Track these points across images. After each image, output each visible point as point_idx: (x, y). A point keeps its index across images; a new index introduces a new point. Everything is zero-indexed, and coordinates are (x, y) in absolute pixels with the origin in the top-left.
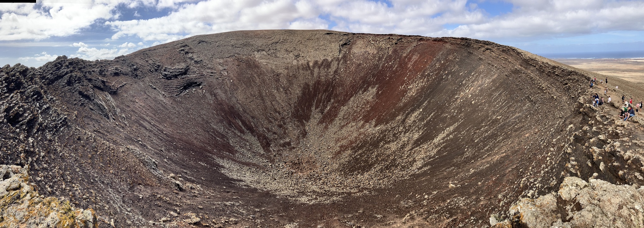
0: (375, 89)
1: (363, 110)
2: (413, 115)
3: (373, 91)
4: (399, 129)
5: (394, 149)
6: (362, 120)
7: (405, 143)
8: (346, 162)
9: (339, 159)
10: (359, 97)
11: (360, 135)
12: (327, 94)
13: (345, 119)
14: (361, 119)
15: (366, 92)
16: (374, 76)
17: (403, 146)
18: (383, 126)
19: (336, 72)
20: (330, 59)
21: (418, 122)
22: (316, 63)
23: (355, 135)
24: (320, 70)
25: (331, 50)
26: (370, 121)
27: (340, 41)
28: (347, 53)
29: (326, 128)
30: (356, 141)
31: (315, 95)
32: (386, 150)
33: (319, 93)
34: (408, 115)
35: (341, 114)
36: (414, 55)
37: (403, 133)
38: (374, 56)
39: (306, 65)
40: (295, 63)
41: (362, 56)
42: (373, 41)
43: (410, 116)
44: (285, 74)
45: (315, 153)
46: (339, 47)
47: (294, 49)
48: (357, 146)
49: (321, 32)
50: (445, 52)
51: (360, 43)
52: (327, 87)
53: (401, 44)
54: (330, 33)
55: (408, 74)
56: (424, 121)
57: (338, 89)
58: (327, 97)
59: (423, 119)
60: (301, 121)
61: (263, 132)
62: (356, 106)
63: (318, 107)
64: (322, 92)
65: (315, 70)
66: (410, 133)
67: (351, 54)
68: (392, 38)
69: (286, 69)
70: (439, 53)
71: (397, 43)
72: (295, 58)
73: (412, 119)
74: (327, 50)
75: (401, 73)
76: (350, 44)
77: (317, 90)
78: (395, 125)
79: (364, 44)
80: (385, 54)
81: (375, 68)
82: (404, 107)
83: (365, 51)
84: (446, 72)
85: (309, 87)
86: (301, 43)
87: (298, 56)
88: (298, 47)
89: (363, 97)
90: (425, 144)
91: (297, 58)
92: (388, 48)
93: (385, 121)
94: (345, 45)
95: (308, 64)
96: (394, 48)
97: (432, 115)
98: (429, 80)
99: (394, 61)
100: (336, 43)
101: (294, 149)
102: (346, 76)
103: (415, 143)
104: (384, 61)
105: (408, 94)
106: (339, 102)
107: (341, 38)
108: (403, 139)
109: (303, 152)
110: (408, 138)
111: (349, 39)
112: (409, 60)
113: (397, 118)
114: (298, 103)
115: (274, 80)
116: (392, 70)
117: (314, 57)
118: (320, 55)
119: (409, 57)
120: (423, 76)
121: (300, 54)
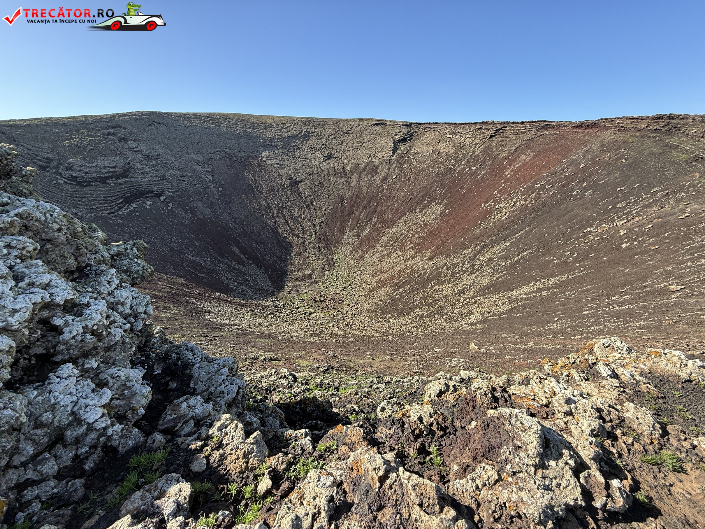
0: (440, 207)
1: (417, 236)
2: (491, 250)
3: (437, 208)
4: (462, 267)
5: (446, 293)
6: (413, 250)
7: (465, 288)
8: (381, 301)
9: (372, 298)
10: (414, 216)
11: (406, 268)
12: (368, 210)
13: (388, 246)
14: (411, 248)
15: (425, 210)
16: (442, 187)
17: (461, 292)
18: (440, 259)
19: (384, 180)
20: (377, 162)
21: (496, 261)
22: (356, 167)
23: (399, 269)
24: (360, 176)
25: (379, 149)
26: (423, 252)
27: (396, 135)
28: (405, 152)
29: (362, 257)
30: (399, 276)
31: (351, 212)
32: (437, 292)
33: (357, 210)
34: (484, 248)
35: (385, 239)
36: (523, 154)
37: (468, 273)
38: (448, 157)
39: (340, 170)
40: (324, 166)
41: (428, 157)
42: (450, 134)
43: (486, 251)
44: (308, 182)
45: (343, 289)
46: (393, 143)
47: (323, 147)
48: (398, 283)
49: (366, 122)
50: (595, 148)
51: (428, 137)
52: (370, 201)
53: (501, 137)
54: (380, 124)
55: (503, 185)
56: (506, 261)
57: (385, 204)
58: (368, 214)
59: (506, 258)
60: (329, 248)
61: (273, 262)
62: (407, 229)
63: (353, 229)
64: (361, 208)
65: (354, 177)
66: (478, 275)
67: (411, 154)
68: (485, 129)
69: (310, 175)
70: (579, 150)
71: (493, 136)
72: (324, 159)
73: (489, 255)
74: (374, 149)
75: (489, 183)
76: (411, 139)
77: (353, 206)
78: (459, 260)
79: (434, 138)
80: (468, 154)
81: (446, 175)
82: (480, 236)
83: (434, 149)
84: (584, 185)
85: (342, 201)
86: (335, 138)
87: (329, 157)
88: (329, 144)
89: (420, 216)
90: (495, 294)
91: (326, 160)
92: (476, 144)
93: (446, 253)
94: (404, 140)
95: (343, 168)
96: (487, 144)
97: (525, 253)
98: (540, 197)
99: (481, 165)
100: (389, 138)
101: (316, 283)
102: (398, 186)
103: (480, 290)
104: (464, 165)
105: (493, 217)
106: (384, 222)
107: (398, 131)
108: (464, 282)
109: (327, 287)
110: (472, 282)
111: (410, 131)
112: (511, 163)
113: (465, 251)
114: (326, 223)
115: (291, 189)
116: (474, 178)
117: (353, 158)
118: (362, 155)
119: (511, 159)
120: (530, 189)
121: (331, 154)
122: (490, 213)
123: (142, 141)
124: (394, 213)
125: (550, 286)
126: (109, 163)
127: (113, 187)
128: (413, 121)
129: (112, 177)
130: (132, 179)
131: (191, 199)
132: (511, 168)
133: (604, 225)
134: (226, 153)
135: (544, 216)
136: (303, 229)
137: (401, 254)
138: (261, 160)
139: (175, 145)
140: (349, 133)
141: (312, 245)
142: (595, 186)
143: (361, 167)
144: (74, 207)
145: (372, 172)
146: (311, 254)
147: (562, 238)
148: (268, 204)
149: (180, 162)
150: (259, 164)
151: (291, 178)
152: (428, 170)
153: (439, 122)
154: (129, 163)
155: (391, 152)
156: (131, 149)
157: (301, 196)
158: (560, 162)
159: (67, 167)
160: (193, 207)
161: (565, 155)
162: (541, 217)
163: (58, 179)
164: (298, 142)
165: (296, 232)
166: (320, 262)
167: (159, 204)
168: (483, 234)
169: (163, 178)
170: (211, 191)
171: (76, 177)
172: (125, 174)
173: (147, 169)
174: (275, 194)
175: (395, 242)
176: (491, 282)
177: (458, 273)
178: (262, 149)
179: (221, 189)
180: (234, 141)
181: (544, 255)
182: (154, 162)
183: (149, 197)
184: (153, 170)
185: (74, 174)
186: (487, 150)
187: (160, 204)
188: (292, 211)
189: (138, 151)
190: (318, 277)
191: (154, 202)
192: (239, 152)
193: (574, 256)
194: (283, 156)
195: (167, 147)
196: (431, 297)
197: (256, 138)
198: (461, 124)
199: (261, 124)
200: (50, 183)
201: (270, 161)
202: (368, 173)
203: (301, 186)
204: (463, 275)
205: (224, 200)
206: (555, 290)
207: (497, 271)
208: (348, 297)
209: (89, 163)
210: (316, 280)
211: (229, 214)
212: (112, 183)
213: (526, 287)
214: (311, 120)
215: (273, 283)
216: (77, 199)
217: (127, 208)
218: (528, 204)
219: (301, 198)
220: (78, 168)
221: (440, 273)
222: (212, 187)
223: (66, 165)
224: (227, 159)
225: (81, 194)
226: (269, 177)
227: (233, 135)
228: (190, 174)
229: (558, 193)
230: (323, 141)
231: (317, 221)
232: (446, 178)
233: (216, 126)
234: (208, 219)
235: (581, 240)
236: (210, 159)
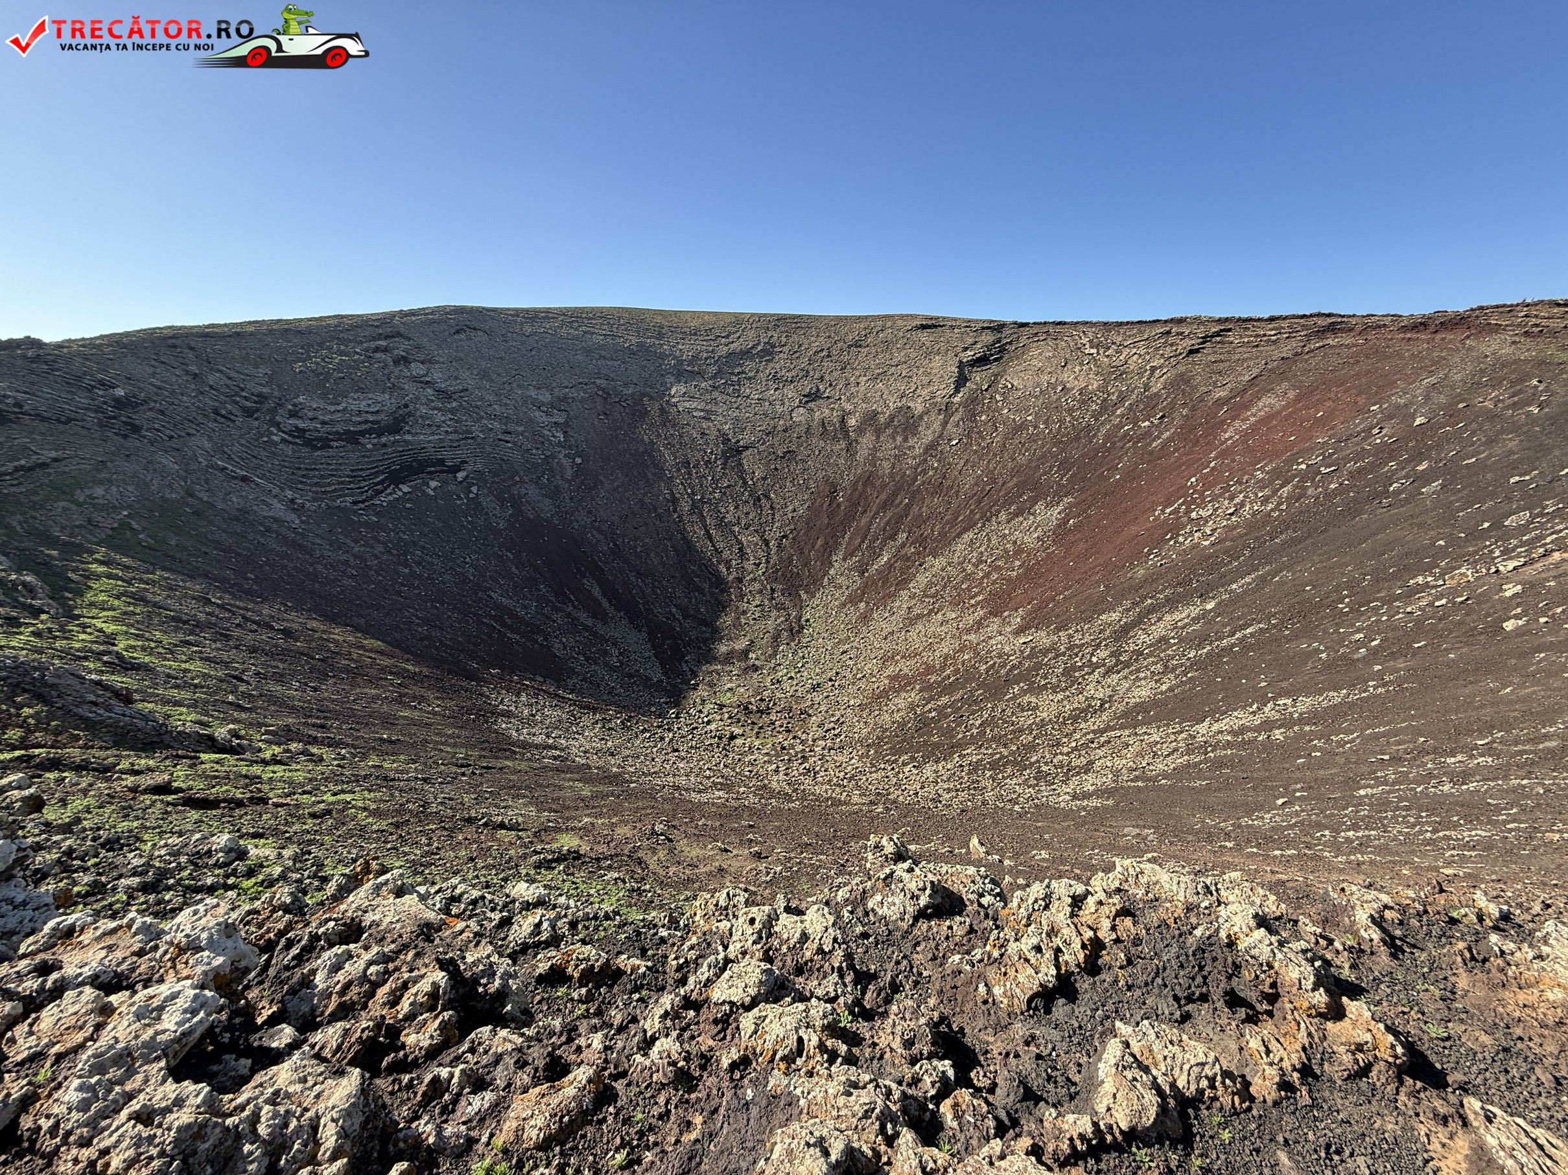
0: (1055, 513)
1: (995, 576)
3: (1049, 514)
4: (1092, 655)
6: (982, 608)
8: (893, 723)
9: (877, 713)
10: (992, 531)
12: (889, 514)
13: (927, 596)
14: (978, 603)
15: (1021, 519)
16: (1064, 466)
18: (1044, 634)
19: (931, 448)
20: (918, 407)
21: (1175, 644)
22: (871, 418)
23: (946, 651)
24: (878, 438)
25: (926, 380)
26: (1006, 614)
27: (965, 350)
28: (984, 388)
29: (866, 618)
30: (943, 668)
31: (850, 517)
33: (865, 511)
34: (1149, 612)
35: (922, 579)
36: (1269, 391)
37: (1102, 670)
38: (1085, 397)
39: (834, 425)
40: (800, 415)
41: (1036, 397)
42: (1092, 347)
43: (1153, 617)
44: (762, 448)
45: (814, 688)
46: (959, 367)
47: (801, 375)
48: (939, 684)
49: (900, 323)
50: (1458, 377)
51: (1040, 354)
52: (895, 494)
53: (1215, 353)
54: (931, 325)
55: (1212, 464)
56: (1200, 646)
57: (928, 501)
58: (888, 524)
59: (1201, 640)
60: (793, 593)
61: (668, 618)
62: (974, 560)
63: (852, 555)
64: (874, 509)
65: (865, 441)
66: (1126, 678)
67: (997, 391)
68: (1178, 334)
69: (767, 434)
70: (1415, 381)
71: (1197, 351)
72: (800, 402)
73: (1159, 630)
74: (914, 380)
75: (1178, 459)
76: (1001, 358)
77: (857, 503)
78: (1087, 638)
79: (1054, 356)
80: (1132, 392)
81: (1077, 438)
82: (1145, 582)
83: (1053, 380)
84: (1420, 468)
85: (834, 491)
86: (829, 356)
87: (813, 396)
88: (814, 369)
89: (1007, 532)
90: (1159, 727)
91: (807, 402)
92: (1153, 369)
93: (1059, 620)
94: (982, 361)
95: (843, 421)
96: (1181, 368)
97: (1248, 631)
98: (1303, 495)
99: (1163, 417)
100: (949, 356)
101: (756, 670)
102: (962, 462)
103: (1126, 714)
104: (1122, 416)
105: (1181, 539)
106: (922, 541)
107: (971, 341)
108: (1090, 690)
109: (778, 682)
110: (1109, 692)
111: (999, 342)
112: (1237, 411)
113: (1103, 617)
114: (794, 539)
115: (725, 464)
116: (1144, 448)
117: (865, 399)
118: (886, 392)
119: (1238, 403)
120: (1281, 476)
121: (818, 390)
122: (1175, 528)
123: (437, 362)
124: (948, 522)
125: (1296, 716)
126: (369, 405)
127: (369, 450)
128: (1009, 319)
129: (369, 432)
130: (408, 437)
131: (517, 478)
132: (1237, 423)
133: (1463, 570)
134: (599, 388)
135: (1310, 541)
136: (741, 549)
137: (954, 616)
138: (668, 401)
139: (500, 370)
140: (860, 346)
141: (757, 586)
142: (1450, 473)
143: (882, 419)
144: (291, 488)
145: (905, 430)
146: (752, 606)
147: (1347, 596)
148: (672, 494)
149: (506, 404)
150: (662, 411)
151: (726, 441)
152: (1036, 427)
153: (1068, 320)
154: (406, 406)
155: (953, 386)
156: (415, 379)
157: (744, 479)
158: (1363, 411)
159: (290, 411)
160: (519, 494)
161: (1377, 393)
162: (1300, 542)
163: (272, 433)
164: (749, 365)
165: (726, 554)
166: (771, 624)
167: (451, 487)
168: (1152, 579)
169: (468, 436)
170: (559, 464)
171: (304, 431)
172: (395, 427)
173: (439, 417)
174: (690, 474)
175: (945, 587)
176: (1155, 695)
177: (1080, 668)
178: (672, 379)
179: (578, 460)
180: (616, 363)
181: (1296, 636)
182: (454, 404)
183: (436, 472)
184: (451, 419)
185: (301, 425)
186: (1181, 382)
187: (454, 487)
188: (723, 510)
189: (428, 382)
190: (763, 658)
191: (444, 482)
192: (626, 385)
193: (1373, 644)
194: (716, 394)
195: (484, 375)
196: (1006, 722)
197: (662, 356)
198: (1121, 324)
199: (674, 329)
200: (256, 440)
201: (687, 405)
202: (895, 432)
203: (747, 459)
204: (1089, 674)
205: (582, 483)
206: (1307, 728)
207: (1174, 669)
208: (823, 708)
209: (332, 404)
210: (757, 662)
211: (590, 512)
212: (369, 443)
213: (1236, 714)
214: (781, 319)
215: (663, 665)
216: (300, 473)
217: (391, 494)
218: (1272, 510)
219: (745, 483)
220: (310, 414)
221: (1038, 666)
222: (561, 456)
223: (290, 407)
224: (598, 399)
225: (309, 464)
226: (681, 436)
227: (616, 351)
228: (520, 429)
229: (1350, 488)
230: (804, 363)
231: (773, 534)
232: (1076, 445)
233: (585, 332)
234: (545, 520)
235: (1397, 604)
236: (564, 399)
